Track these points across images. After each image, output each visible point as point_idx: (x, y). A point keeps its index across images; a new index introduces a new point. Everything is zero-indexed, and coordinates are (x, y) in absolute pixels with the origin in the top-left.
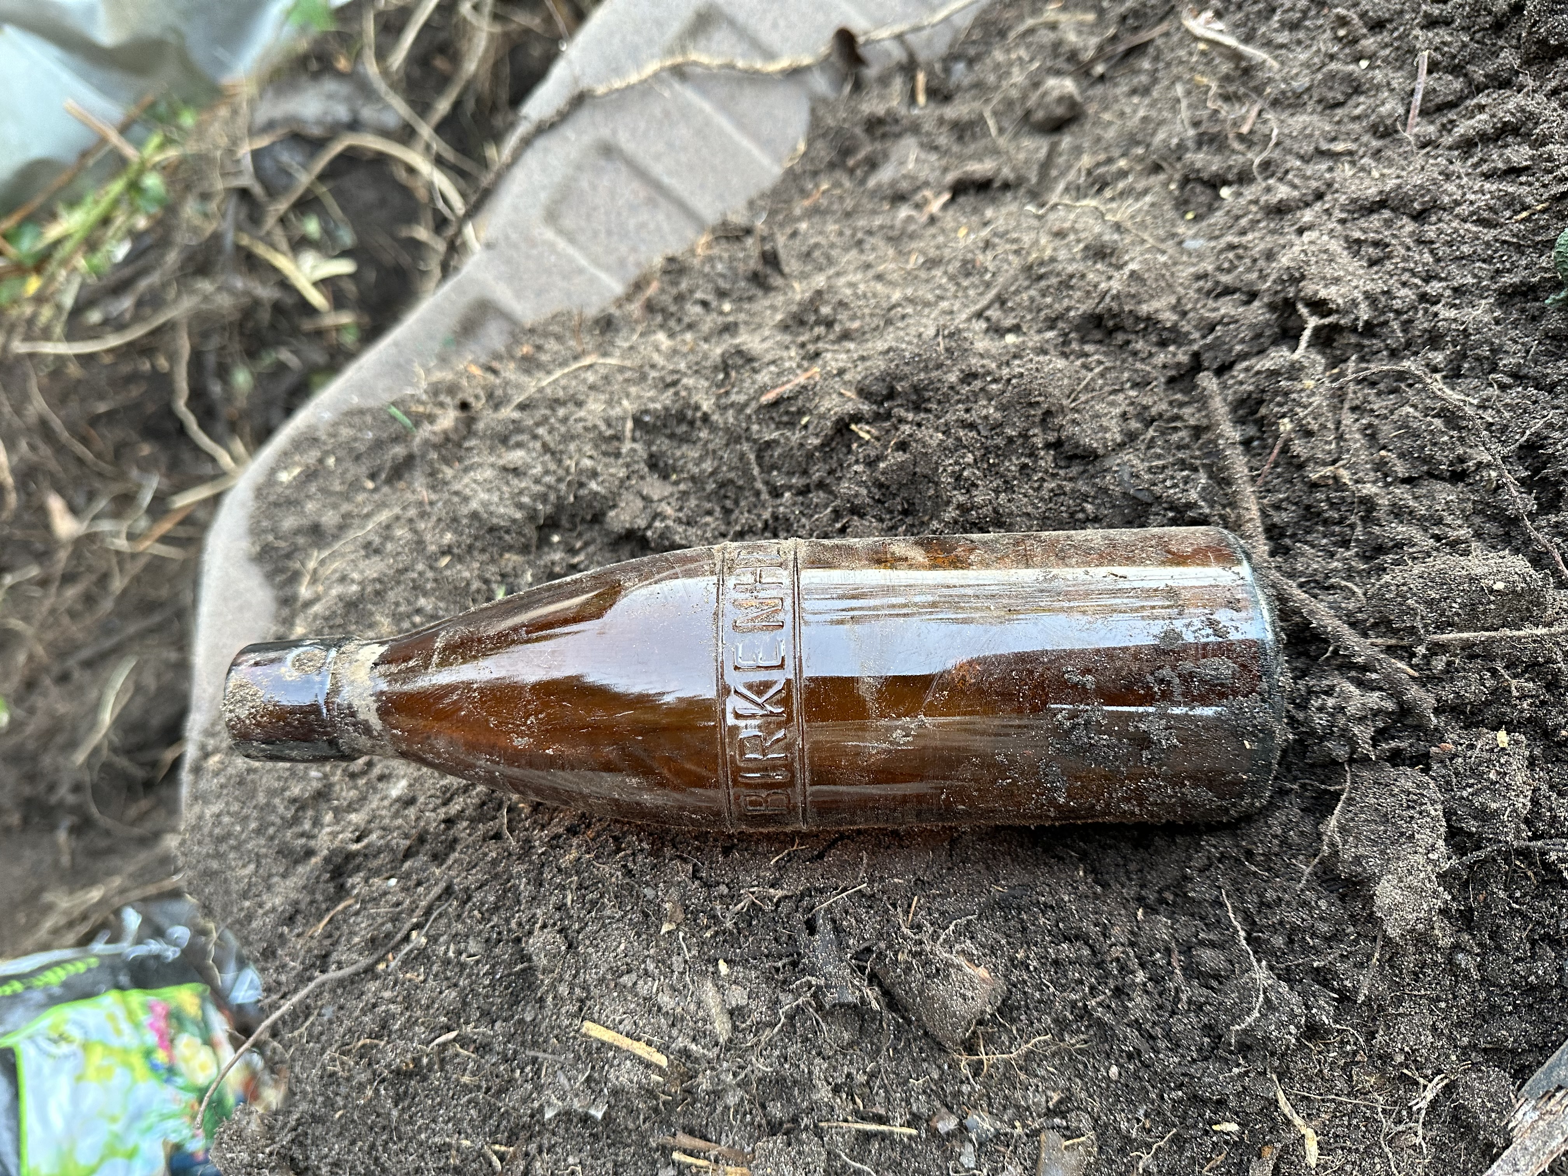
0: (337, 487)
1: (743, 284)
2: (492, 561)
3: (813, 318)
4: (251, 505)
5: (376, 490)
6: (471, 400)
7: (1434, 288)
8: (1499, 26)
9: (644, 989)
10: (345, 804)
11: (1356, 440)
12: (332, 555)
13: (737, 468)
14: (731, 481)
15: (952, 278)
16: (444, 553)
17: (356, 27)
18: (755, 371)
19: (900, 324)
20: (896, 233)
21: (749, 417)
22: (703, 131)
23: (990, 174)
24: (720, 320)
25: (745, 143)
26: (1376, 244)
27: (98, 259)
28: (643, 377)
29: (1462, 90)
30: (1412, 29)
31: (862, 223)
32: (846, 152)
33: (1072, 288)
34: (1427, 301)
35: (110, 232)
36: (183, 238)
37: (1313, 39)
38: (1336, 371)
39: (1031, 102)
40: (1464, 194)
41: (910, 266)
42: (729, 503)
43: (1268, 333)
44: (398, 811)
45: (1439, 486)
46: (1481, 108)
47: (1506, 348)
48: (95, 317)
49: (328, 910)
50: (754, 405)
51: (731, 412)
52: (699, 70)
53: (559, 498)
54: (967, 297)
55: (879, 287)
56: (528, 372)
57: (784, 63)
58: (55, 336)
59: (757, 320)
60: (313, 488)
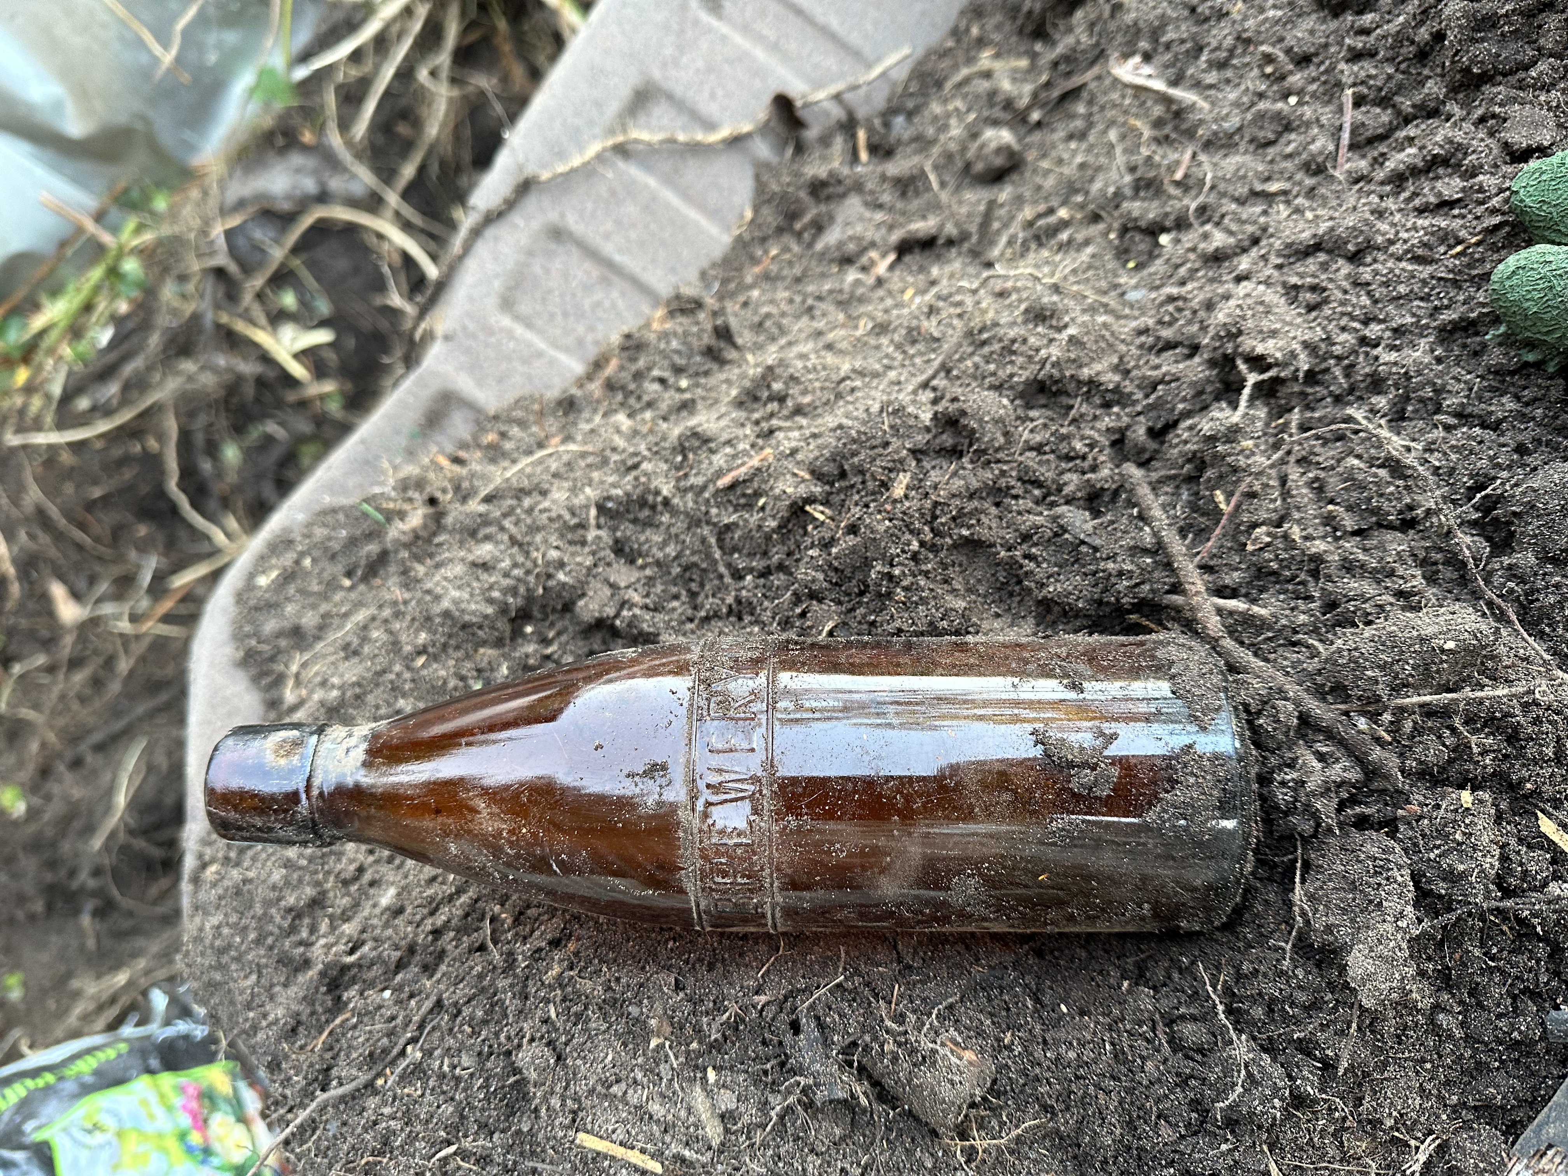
0: (315, 587)
1: (698, 359)
2: (468, 657)
3: (766, 394)
4: (233, 610)
5: (352, 588)
6: (438, 495)
7: (1374, 330)
8: (1423, 55)
9: (634, 1098)
10: (339, 911)
11: (1303, 494)
12: (315, 658)
13: (700, 552)
14: (695, 565)
15: (899, 347)
16: (419, 653)
17: (318, 100)
18: (712, 452)
19: (849, 398)
20: (845, 296)
21: (708, 500)
22: (650, 206)
23: (933, 231)
24: (678, 397)
25: (693, 214)
26: (1313, 288)
27: (83, 346)
28: (605, 461)
29: (1391, 122)
30: (1338, 62)
31: (811, 288)
32: (792, 216)
33: (1014, 353)
34: (1368, 345)
35: (94, 319)
36: (164, 321)
37: (1241, 77)
38: (1281, 421)
39: (970, 154)
40: (1397, 233)
41: (859, 332)
42: (694, 586)
43: (1209, 389)
44: (388, 921)
45: (1389, 536)
46: (1411, 140)
47: (1449, 388)
48: (83, 403)
49: (328, 1022)
50: (711, 488)
51: (690, 495)
52: (641, 147)
53: (528, 590)
54: (913, 365)
55: (830, 358)
56: (493, 461)
57: (724, 132)
58: (46, 427)
59: (713, 394)
60: (291, 590)
